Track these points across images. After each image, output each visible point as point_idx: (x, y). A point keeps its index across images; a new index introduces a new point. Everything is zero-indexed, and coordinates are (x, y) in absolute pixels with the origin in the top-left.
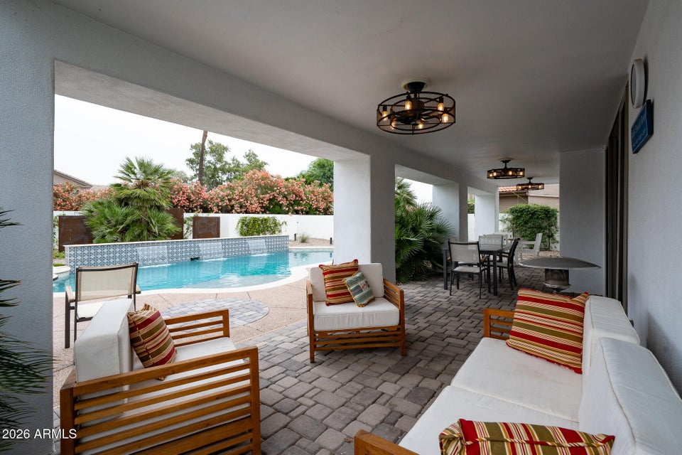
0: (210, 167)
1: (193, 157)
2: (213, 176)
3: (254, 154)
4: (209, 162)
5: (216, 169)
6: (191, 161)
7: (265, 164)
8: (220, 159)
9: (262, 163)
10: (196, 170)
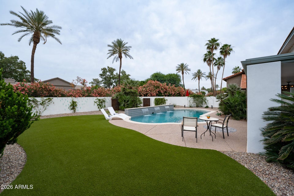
0: (108, 77)
1: (102, 73)
2: (109, 81)
3: (124, 72)
4: (108, 75)
5: (110, 78)
6: (101, 75)
7: (129, 75)
8: (112, 73)
9: (128, 75)
10: (103, 78)
